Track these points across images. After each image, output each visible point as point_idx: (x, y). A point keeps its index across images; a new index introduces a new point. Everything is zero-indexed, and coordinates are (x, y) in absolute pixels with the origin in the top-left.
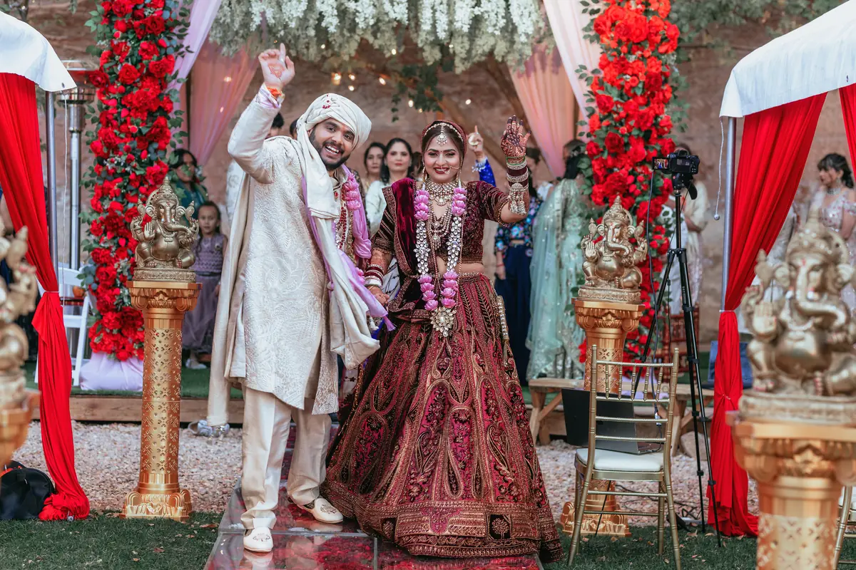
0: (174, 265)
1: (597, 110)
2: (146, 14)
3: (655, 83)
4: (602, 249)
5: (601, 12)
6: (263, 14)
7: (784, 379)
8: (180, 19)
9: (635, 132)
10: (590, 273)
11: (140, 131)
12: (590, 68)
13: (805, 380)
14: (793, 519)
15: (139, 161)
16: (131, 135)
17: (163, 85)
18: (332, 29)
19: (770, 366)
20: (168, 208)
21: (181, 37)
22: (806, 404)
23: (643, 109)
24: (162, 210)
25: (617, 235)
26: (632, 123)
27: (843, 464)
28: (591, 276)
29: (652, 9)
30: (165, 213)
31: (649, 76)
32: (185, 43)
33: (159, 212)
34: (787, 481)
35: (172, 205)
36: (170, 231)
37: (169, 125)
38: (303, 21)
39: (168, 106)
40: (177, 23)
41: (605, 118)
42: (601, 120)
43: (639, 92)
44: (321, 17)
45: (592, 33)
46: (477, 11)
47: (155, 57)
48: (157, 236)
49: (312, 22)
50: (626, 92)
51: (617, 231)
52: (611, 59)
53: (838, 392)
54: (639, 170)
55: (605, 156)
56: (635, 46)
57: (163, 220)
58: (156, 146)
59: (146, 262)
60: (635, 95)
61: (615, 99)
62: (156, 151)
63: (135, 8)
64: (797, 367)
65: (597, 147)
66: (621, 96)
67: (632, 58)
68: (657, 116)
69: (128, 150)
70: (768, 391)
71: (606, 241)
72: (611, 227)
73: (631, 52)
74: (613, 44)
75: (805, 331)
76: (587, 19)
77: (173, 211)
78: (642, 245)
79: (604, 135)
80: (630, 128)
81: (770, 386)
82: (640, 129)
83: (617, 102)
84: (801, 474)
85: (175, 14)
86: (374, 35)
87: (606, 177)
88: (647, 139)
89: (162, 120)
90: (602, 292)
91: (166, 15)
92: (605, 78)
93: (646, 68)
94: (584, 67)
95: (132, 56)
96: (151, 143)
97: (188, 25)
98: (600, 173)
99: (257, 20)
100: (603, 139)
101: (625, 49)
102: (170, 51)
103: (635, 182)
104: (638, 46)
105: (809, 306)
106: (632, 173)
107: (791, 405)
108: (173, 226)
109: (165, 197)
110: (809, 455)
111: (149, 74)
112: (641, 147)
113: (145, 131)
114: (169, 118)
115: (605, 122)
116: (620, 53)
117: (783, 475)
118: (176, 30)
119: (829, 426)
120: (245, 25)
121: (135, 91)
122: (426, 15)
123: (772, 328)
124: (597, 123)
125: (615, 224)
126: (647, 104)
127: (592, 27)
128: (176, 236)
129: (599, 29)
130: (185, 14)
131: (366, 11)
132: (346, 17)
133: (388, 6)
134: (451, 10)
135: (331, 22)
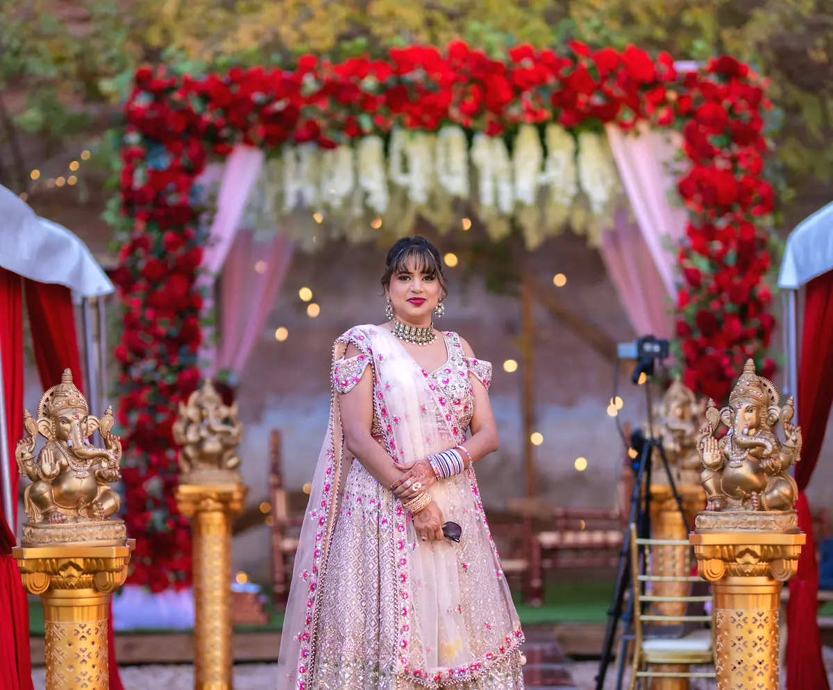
2: (170, 201)
6: (299, 193)
7: (730, 500)
8: (208, 204)
11: (169, 333)
13: (745, 499)
14: (739, 611)
16: (160, 338)
17: (191, 278)
19: (718, 490)
22: (745, 517)
27: (776, 563)
32: (215, 231)
34: (735, 580)
40: (204, 209)
45: (677, 198)
47: (180, 249)
53: (772, 508)
63: (157, 195)
64: (738, 489)
70: (716, 509)
75: (742, 460)
76: (670, 181)
81: (718, 506)
84: (743, 574)
85: (203, 199)
95: (156, 249)
97: (215, 210)
102: (198, 241)
105: (744, 440)
107: (732, 519)
110: (749, 558)
111: (176, 268)
116: (706, 217)
117: (730, 575)
118: (204, 217)
119: (763, 533)
121: (162, 288)
123: (717, 460)
127: (676, 191)
129: (685, 190)
130: (214, 198)
131: (417, 184)
132: (398, 194)
133: (445, 180)
134: (513, 179)
135: (379, 200)
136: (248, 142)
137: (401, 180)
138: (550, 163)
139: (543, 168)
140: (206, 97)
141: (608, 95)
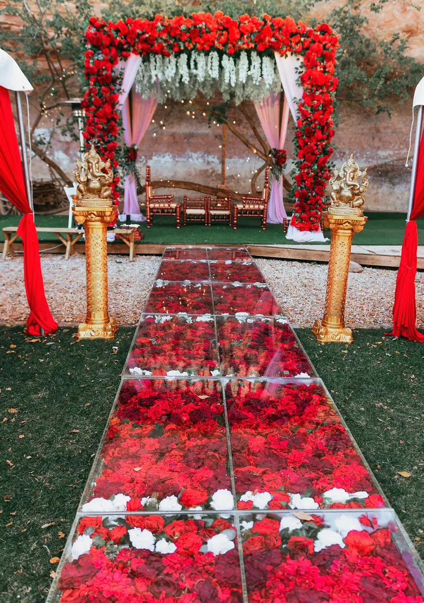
0: (100, 197)
1: (301, 117)
2: (104, 73)
3: (327, 104)
4: (342, 185)
5: (304, 73)
6: (156, 76)
8: (119, 76)
9: (318, 127)
10: (335, 198)
11: (103, 128)
12: (298, 99)
15: (104, 141)
16: (100, 129)
17: (113, 106)
18: (187, 82)
20: (94, 163)
21: (120, 85)
23: (321, 116)
24: (90, 165)
25: (352, 176)
26: (317, 123)
28: (336, 200)
29: (327, 70)
30: (92, 167)
31: (325, 101)
32: (122, 88)
33: (89, 166)
35: (96, 162)
36: (96, 177)
37: (116, 125)
38: (174, 80)
39: (116, 117)
40: (118, 78)
41: (305, 120)
42: (303, 121)
43: (320, 109)
44: (182, 76)
45: (300, 82)
46: (249, 73)
47: (109, 94)
48: (88, 180)
49: (178, 80)
50: (314, 109)
51: (352, 174)
52: (308, 94)
54: (319, 143)
55: (304, 137)
56: (319, 87)
57: (91, 170)
58: (111, 134)
59: (83, 195)
60: (319, 109)
61: (310, 112)
62: (111, 136)
63: (98, 71)
65: (301, 133)
66: (312, 110)
67: (318, 93)
68: (327, 120)
69: (99, 137)
71: (346, 180)
72: (349, 172)
73: (317, 90)
74: (310, 87)
76: (297, 76)
77: (97, 165)
78: (365, 183)
79: (303, 128)
80: (316, 125)
82: (320, 125)
83: (310, 113)
85: (117, 74)
86: (203, 88)
87: (304, 147)
88: (322, 130)
89: (113, 123)
90: (343, 210)
91: (113, 74)
92: (305, 103)
93: (323, 98)
94: (295, 98)
95: (98, 93)
96: (109, 133)
97: (122, 79)
98: (302, 145)
99: (154, 79)
100: (304, 130)
101: (315, 89)
102: (116, 91)
103: (317, 149)
104: (320, 87)
106: (316, 145)
108: (97, 174)
109: (92, 157)
111: (106, 101)
112: (320, 133)
113: (105, 127)
114: (116, 122)
115: (305, 122)
116: (312, 91)
118: (118, 82)
120: (149, 81)
121: (101, 109)
122: (227, 75)
124: (301, 122)
125: (351, 170)
126: (323, 114)
127: (300, 80)
128: (99, 180)
129: (303, 80)
130: (122, 74)
131: (200, 74)
132: (193, 77)
133: (210, 72)
134: (237, 73)
135: (186, 79)
136: (135, 52)
137: (194, 71)
138: (252, 67)
139: (249, 69)
140: (117, 30)
141: (277, 39)
